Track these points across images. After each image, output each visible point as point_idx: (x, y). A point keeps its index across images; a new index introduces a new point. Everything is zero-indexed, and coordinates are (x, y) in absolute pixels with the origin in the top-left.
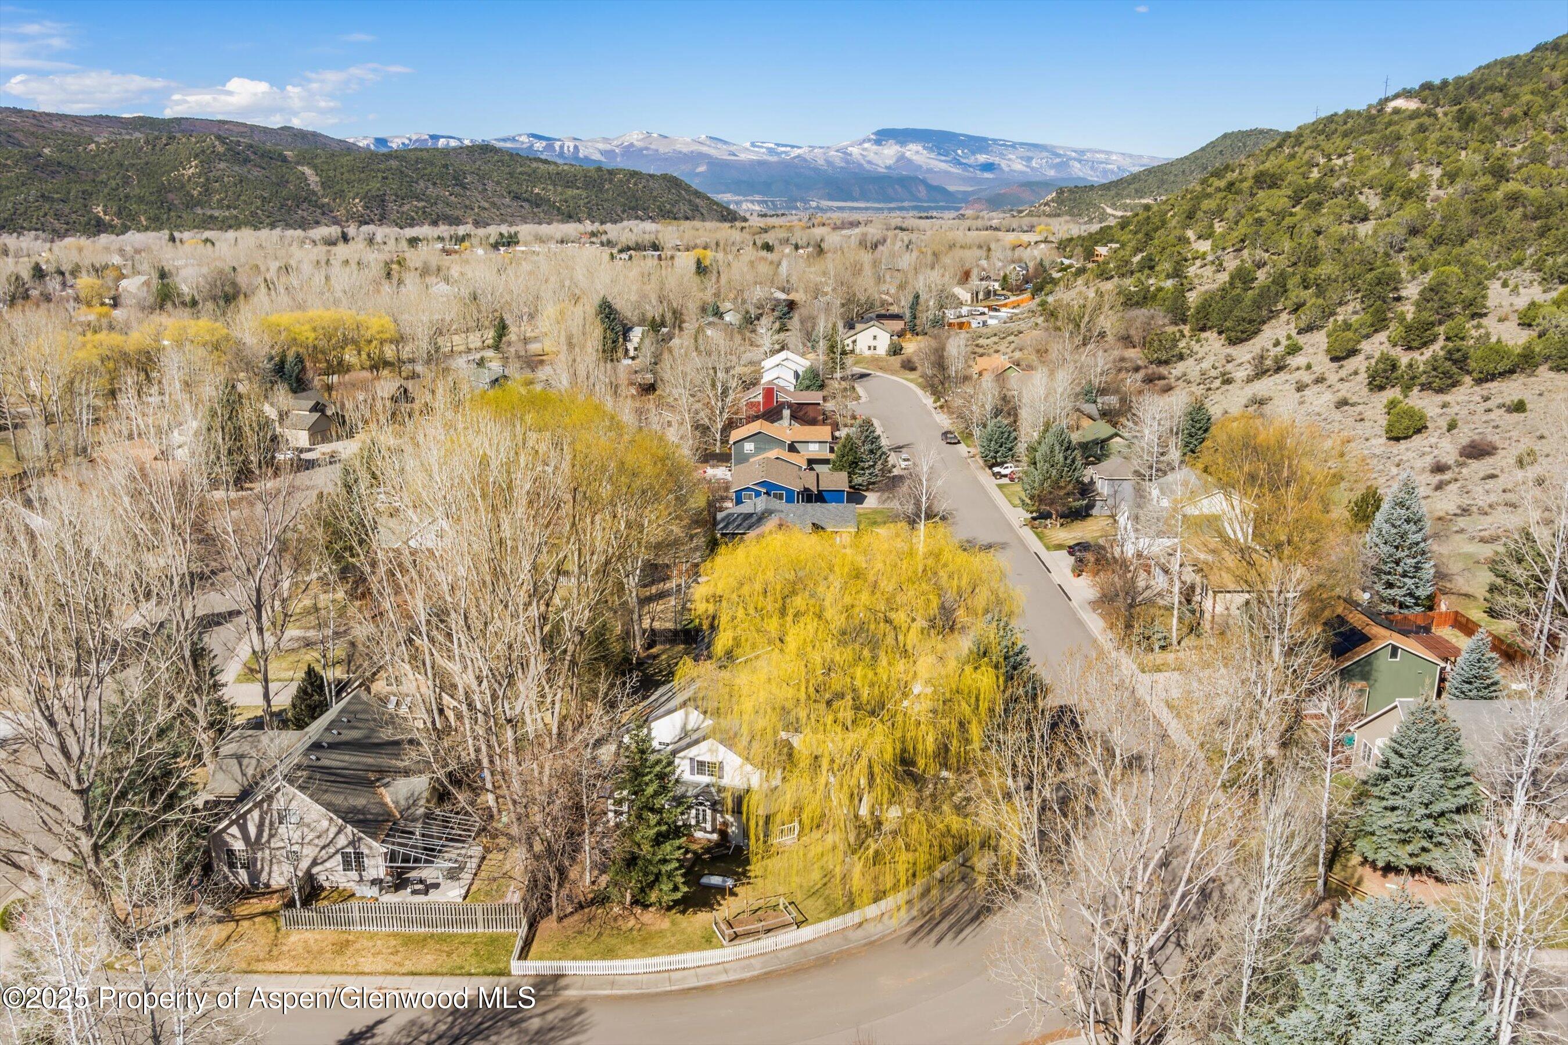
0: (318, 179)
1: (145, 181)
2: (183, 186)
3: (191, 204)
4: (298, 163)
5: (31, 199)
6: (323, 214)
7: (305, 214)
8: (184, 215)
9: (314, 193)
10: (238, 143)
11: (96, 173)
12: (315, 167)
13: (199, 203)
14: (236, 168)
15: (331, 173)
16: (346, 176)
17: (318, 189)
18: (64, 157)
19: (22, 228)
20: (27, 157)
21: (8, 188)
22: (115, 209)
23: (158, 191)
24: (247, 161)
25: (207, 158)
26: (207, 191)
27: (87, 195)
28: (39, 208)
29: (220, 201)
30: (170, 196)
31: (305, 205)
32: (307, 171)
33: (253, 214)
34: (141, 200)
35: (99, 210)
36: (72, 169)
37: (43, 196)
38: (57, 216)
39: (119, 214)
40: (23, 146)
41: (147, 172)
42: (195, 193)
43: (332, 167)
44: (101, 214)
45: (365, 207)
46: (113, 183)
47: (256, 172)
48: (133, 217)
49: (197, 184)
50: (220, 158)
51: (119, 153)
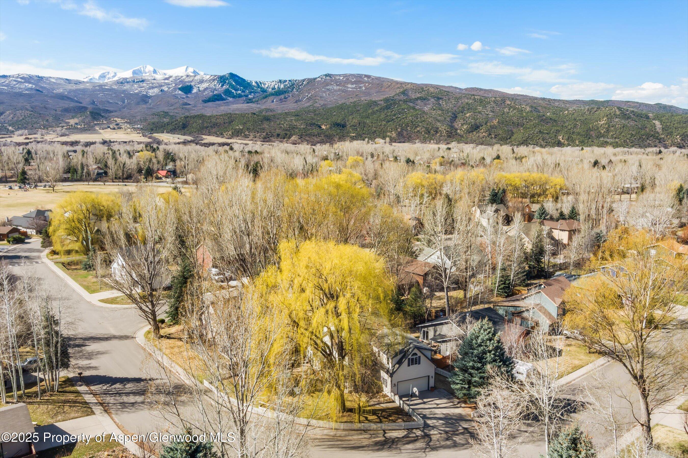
0: (661, 126)
1: (583, 126)
2: (598, 128)
3: (600, 136)
4: (654, 119)
5: (535, 132)
6: (660, 142)
7: (650, 142)
8: (595, 141)
9: (658, 133)
10: (627, 110)
11: (564, 122)
12: (661, 121)
13: (603, 136)
14: (623, 121)
15: (668, 124)
16: (676, 125)
17: (660, 131)
18: (554, 117)
19: (530, 144)
20: (539, 116)
21: (529, 128)
22: (567, 137)
23: (587, 131)
24: (629, 118)
25: (610, 117)
26: (608, 131)
27: (558, 131)
28: (537, 136)
29: (612, 135)
30: (592, 132)
31: (651, 138)
32: (657, 123)
33: (625, 141)
34: (579, 134)
35: (560, 138)
36: (555, 121)
37: (540, 131)
38: (543, 140)
39: (568, 140)
40: (540, 112)
41: (585, 122)
42: (602, 132)
43: (670, 121)
44: (561, 139)
45: (682, 140)
46: (569, 127)
47: (632, 123)
48: (573, 141)
49: (604, 127)
50: (617, 117)
51: (576, 114)
